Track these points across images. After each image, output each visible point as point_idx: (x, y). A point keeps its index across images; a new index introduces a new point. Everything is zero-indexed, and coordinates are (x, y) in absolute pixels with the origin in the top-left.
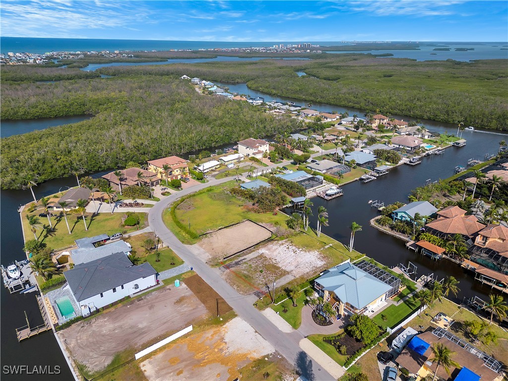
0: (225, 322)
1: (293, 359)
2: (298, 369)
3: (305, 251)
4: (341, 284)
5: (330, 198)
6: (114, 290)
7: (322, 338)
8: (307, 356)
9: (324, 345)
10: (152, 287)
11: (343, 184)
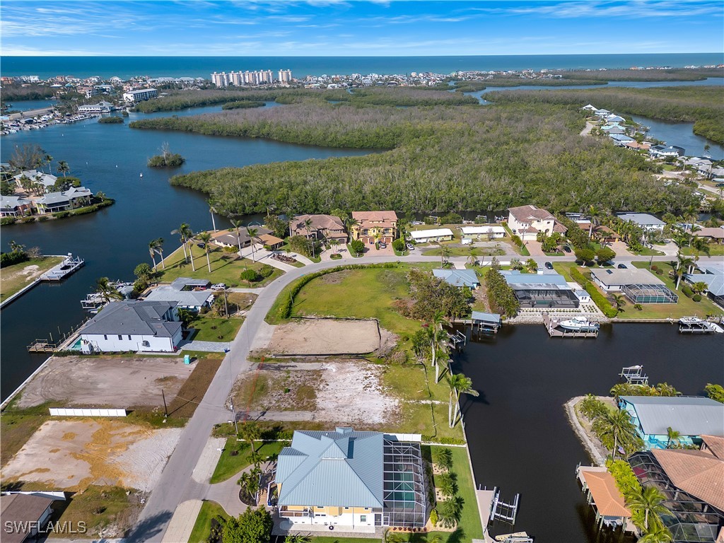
0: (164, 426)
1: (150, 513)
2: (134, 529)
3: (382, 393)
4: (305, 453)
5: (559, 333)
6: (120, 338)
7: (216, 514)
8: (166, 522)
9: (204, 524)
10: (162, 352)
11: (626, 320)
